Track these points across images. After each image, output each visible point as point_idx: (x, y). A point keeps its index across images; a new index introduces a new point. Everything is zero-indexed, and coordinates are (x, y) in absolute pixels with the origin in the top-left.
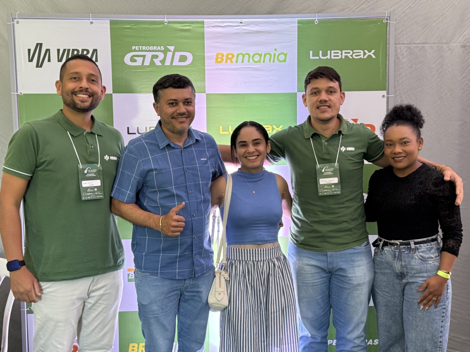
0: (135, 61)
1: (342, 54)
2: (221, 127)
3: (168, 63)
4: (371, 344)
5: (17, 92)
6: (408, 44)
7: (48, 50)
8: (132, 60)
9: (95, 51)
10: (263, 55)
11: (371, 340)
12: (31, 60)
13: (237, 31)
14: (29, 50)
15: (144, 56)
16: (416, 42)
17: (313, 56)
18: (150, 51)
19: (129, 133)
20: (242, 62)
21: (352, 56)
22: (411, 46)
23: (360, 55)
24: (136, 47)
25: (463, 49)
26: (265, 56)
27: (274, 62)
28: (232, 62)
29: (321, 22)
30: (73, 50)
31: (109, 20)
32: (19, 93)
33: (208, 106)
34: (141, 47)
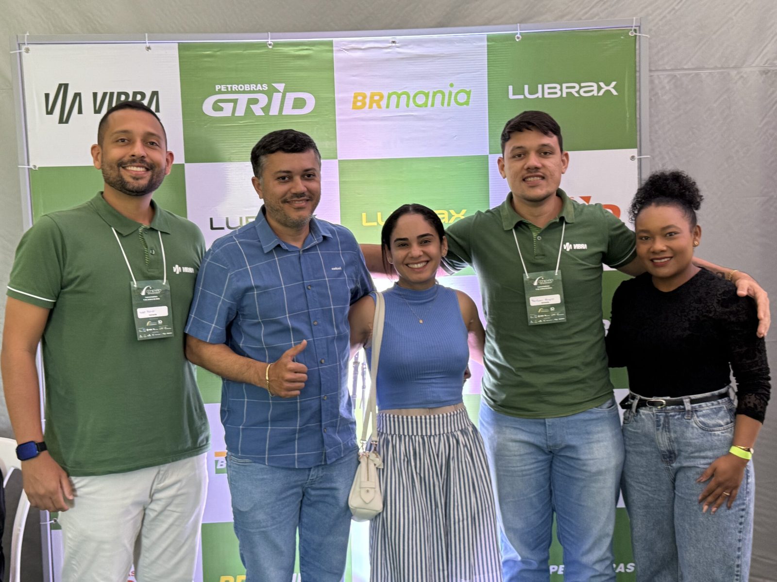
0: (221, 109)
1: (561, 90)
2: (364, 215)
3: (274, 111)
4: (623, 571)
5: (29, 165)
6: (672, 70)
7: (77, 95)
8: (216, 107)
9: (155, 94)
10: (431, 95)
11: (622, 565)
12: (50, 112)
13: (388, 56)
14: (47, 96)
15: (235, 101)
16: (685, 67)
17: (514, 94)
18: (244, 92)
19: (212, 228)
20: (397, 106)
21: (578, 92)
22: (676, 73)
23: (592, 91)
24: (222, 86)
25: (764, 76)
26: (434, 96)
27: (449, 105)
28: (379, 107)
29: (525, 37)
30: (119, 94)
31: (177, 44)
32: (31, 166)
33: (342, 180)
34: (229, 86)
